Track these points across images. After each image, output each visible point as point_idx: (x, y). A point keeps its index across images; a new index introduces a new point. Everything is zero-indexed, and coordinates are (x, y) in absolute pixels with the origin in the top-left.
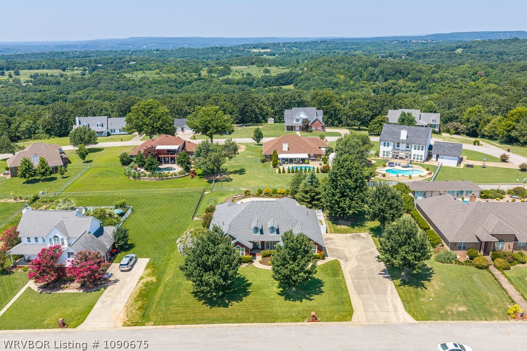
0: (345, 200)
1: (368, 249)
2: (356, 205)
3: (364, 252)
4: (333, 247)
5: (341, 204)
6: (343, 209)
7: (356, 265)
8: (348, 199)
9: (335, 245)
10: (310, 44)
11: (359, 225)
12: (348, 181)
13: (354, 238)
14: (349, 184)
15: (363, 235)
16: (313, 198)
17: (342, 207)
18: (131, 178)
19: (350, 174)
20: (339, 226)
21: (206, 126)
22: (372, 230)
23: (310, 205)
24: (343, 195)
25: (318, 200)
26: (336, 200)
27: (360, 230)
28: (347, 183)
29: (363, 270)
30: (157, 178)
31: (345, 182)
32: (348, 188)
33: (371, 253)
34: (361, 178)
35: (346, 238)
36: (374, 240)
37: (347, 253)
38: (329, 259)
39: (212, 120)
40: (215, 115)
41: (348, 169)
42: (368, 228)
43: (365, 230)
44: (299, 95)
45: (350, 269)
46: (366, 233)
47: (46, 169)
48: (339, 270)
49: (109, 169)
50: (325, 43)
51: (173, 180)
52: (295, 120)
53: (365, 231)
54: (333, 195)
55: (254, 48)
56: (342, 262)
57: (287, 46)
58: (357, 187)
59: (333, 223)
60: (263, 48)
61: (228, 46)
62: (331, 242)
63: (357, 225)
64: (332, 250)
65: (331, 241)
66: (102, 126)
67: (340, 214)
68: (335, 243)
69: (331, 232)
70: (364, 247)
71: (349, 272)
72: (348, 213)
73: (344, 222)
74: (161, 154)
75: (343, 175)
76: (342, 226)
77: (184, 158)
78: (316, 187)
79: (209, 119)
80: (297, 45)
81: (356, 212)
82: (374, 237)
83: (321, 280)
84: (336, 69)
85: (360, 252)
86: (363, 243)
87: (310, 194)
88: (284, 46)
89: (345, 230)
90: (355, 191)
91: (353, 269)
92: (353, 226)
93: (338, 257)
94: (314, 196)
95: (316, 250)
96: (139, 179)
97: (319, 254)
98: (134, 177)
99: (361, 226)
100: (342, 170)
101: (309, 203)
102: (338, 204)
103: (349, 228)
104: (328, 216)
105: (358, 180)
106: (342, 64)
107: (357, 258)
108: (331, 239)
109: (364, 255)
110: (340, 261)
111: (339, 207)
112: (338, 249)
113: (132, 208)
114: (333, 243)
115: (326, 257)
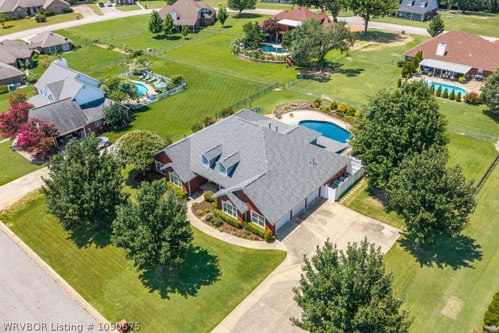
4: (311, 229)
9: (319, 228)
13: (366, 228)
15: (387, 229)
20: (370, 198)
30: (253, 58)
35: (353, 223)
38: (276, 245)
46: (396, 230)
48: (263, 272)
56: (288, 261)
59: (369, 190)
64: (302, 233)
65: (324, 217)
68: (325, 223)
69: (344, 203)
71: (273, 285)
74: (282, 31)
76: (374, 201)
82: (399, 244)
89: (371, 208)
91: (287, 282)
93: (294, 250)
95: (265, 223)
96: (238, 55)
103: (382, 208)
108: (329, 214)
110: (289, 257)
112: (313, 235)
113: (184, 86)
114: (322, 222)
115: (277, 241)
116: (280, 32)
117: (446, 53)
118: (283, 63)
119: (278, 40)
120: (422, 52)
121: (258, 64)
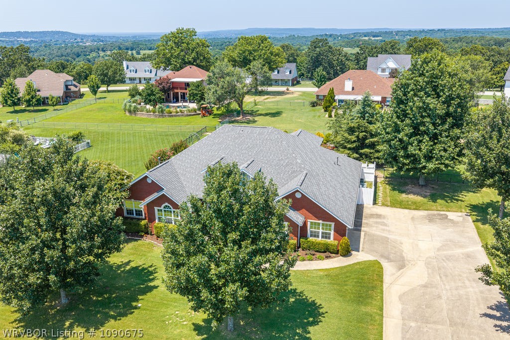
0: (420, 141)
1: (461, 247)
2: (443, 153)
3: (449, 252)
4: (378, 233)
5: (411, 149)
6: (415, 160)
7: (424, 280)
8: (426, 138)
9: (384, 230)
10: (426, 32)
11: (448, 197)
12: (429, 100)
13: (431, 219)
14: (431, 106)
15: (452, 215)
16: (362, 143)
17: (414, 155)
18: (127, 114)
19: (435, 88)
20: (404, 195)
21: (245, 58)
22: (474, 208)
23: (355, 155)
24: (416, 131)
25: (372, 146)
26: (401, 140)
27: (447, 207)
28: (428, 104)
29: (439, 297)
30: (157, 114)
31: (424, 103)
32: (429, 116)
33: (468, 256)
34: (458, 96)
35: (413, 219)
36: (478, 228)
37: (407, 250)
38: (358, 257)
39: (255, 51)
40: (260, 44)
41: (432, 77)
42: (466, 203)
43: (461, 207)
44: (392, 46)
45: (406, 289)
46: (460, 214)
47: (33, 95)
48: (374, 288)
49: (114, 105)
50: (443, 32)
51: (177, 118)
52: (380, 70)
53: (459, 209)
54: (397, 130)
55: (365, 36)
56: (388, 269)
57: (400, 34)
58: (448, 114)
59: (394, 189)
60: (374, 37)
61: (339, 34)
62: (377, 223)
63: (443, 198)
64: (373, 239)
65: (379, 220)
66: (151, 72)
67: (408, 170)
68: (385, 225)
69: (384, 205)
70: (450, 241)
71: (400, 298)
72: (424, 167)
73: (416, 189)
74: (177, 89)
75: (422, 89)
76: (411, 196)
77: (196, 90)
78: (370, 123)
79: (250, 48)
80: (411, 33)
81: (442, 167)
82: (479, 224)
83: (320, 307)
84: (451, 48)
85: (439, 250)
86: (449, 233)
87: (356, 134)
88: (397, 35)
89: (414, 203)
90: (443, 123)
91: (413, 290)
92: (434, 198)
93: (382, 256)
94: (365, 138)
95: (332, 232)
96: (135, 114)
97: (336, 242)
98: (130, 112)
99: (452, 199)
100: (420, 79)
101: (356, 150)
102: (405, 148)
103: (425, 200)
104: (387, 178)
105: (453, 99)
106: (459, 43)
107: (428, 264)
108: (379, 216)
109: (448, 258)
110: (385, 264)
111: (407, 156)
112: (388, 238)
113: (88, 143)
114: (381, 225)
115: (353, 253)
116: (176, 91)
117: (353, 89)
118: (194, 115)
119: (173, 100)
120: (333, 89)
121: (165, 119)
